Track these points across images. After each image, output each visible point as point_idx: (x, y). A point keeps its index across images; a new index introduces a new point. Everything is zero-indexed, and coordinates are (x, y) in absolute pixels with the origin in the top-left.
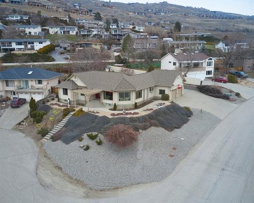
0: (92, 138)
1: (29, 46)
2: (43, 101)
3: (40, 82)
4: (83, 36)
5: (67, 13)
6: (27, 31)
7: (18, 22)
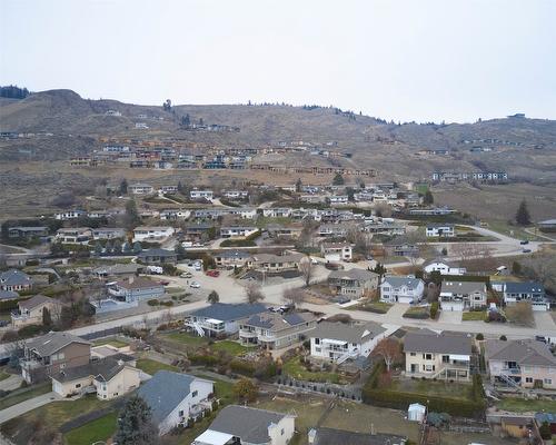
0: (253, 278)
1: (241, 233)
2: (241, 267)
3: (241, 259)
4: (296, 217)
5: (300, 175)
6: (243, 214)
7: (237, 199)
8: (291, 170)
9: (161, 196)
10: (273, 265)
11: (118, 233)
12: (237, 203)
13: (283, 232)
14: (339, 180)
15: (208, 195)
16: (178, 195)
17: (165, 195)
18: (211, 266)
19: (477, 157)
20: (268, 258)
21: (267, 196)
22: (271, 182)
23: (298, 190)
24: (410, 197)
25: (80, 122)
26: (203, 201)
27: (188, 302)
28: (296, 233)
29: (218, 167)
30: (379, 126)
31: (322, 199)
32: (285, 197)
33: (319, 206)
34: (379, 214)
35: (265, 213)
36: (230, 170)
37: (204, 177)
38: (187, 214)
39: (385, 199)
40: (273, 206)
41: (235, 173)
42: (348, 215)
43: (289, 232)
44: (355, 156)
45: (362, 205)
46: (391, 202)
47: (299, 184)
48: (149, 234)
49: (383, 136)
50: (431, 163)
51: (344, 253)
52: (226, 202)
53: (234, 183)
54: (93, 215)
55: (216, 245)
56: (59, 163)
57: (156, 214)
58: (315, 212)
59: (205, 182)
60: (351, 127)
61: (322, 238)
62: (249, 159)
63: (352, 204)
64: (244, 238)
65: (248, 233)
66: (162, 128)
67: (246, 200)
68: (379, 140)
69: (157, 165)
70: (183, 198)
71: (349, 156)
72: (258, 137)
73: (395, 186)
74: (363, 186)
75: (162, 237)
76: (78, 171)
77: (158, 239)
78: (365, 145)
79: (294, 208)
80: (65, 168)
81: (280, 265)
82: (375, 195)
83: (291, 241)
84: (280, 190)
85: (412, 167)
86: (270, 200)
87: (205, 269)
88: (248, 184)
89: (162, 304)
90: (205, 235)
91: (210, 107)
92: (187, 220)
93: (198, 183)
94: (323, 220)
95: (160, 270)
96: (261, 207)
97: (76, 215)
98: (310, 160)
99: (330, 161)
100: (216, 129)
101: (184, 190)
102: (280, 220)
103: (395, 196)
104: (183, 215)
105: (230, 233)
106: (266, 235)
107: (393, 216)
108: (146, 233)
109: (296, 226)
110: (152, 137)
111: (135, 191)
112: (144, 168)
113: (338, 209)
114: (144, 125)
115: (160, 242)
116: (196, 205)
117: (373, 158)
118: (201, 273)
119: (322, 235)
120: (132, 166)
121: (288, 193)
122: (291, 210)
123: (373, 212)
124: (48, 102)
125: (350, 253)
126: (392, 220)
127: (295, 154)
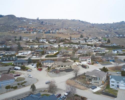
0: (54, 72)
1: (53, 53)
2: (50, 67)
3: (51, 63)
4: (70, 47)
5: (71, 35)
6: (54, 46)
7: (53, 42)
8: (69, 34)
9: (31, 41)
10: (62, 66)
11: (13, 53)
12: (53, 43)
13: (66, 52)
14: (82, 36)
15: (44, 41)
16: (36, 41)
17: (32, 41)
18: (39, 66)
19: (116, 31)
20: (60, 63)
21: (62, 41)
22: (63, 37)
23: (71, 39)
24: (102, 41)
25: (15, 23)
26: (43, 42)
27: (24, 86)
28: (70, 52)
29: (49, 33)
30: (90, 24)
31: (78, 41)
32: (67, 41)
33: (77, 44)
34: (95, 46)
35: (61, 46)
36: (52, 34)
37: (45, 36)
38: (37, 46)
39: (96, 41)
40: (63, 44)
41: (53, 35)
42: (86, 46)
43: (68, 52)
44: (85, 31)
45: (89, 43)
46: (98, 42)
47: (71, 37)
48: (23, 53)
49: (91, 26)
50: (104, 32)
51: (88, 61)
52: (50, 43)
53: (52, 37)
54: (8, 47)
55: (43, 57)
56: (5, 32)
57: (28, 46)
58: (76, 46)
59: (44, 37)
60: (83, 24)
61: (79, 54)
62: (57, 31)
63: (86, 43)
64: (53, 54)
65: (55, 53)
66: (36, 24)
67: (56, 42)
68: (90, 27)
69: (32, 33)
70: (37, 42)
71: (83, 31)
72: (60, 27)
73: (97, 38)
74: (88, 38)
75: (26, 54)
76: (10, 34)
77: (25, 55)
78: (87, 28)
79: (69, 44)
80: (6, 34)
81: (65, 66)
82: (92, 40)
83: (69, 56)
84: (65, 39)
85: (99, 33)
86: (62, 42)
87: (37, 67)
88: (57, 38)
89: (12, 87)
90: (40, 54)
91: (49, 20)
92: (37, 48)
93: (42, 37)
94: (78, 48)
95: (19, 68)
96: (60, 44)
97: (3, 47)
98: (73, 32)
99: (78, 32)
100: (49, 24)
101: (38, 39)
102: (65, 48)
103: (98, 41)
104: (35, 46)
105: (49, 53)
106: (61, 53)
107: (100, 47)
108: (22, 53)
109: (70, 50)
110: (33, 26)
111: (24, 40)
112: (28, 33)
113: (83, 44)
114: (31, 23)
115: (25, 56)
116: (41, 44)
117: (89, 31)
118: (36, 69)
119: (79, 53)
120: (25, 33)
121: (68, 40)
122: (69, 45)
123: (93, 45)
124: (7, 18)
125: (90, 61)
126: (100, 48)
127: (69, 30)
